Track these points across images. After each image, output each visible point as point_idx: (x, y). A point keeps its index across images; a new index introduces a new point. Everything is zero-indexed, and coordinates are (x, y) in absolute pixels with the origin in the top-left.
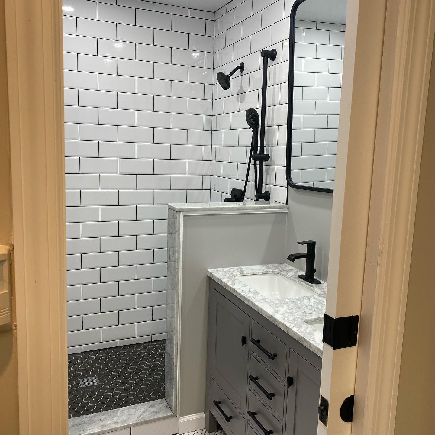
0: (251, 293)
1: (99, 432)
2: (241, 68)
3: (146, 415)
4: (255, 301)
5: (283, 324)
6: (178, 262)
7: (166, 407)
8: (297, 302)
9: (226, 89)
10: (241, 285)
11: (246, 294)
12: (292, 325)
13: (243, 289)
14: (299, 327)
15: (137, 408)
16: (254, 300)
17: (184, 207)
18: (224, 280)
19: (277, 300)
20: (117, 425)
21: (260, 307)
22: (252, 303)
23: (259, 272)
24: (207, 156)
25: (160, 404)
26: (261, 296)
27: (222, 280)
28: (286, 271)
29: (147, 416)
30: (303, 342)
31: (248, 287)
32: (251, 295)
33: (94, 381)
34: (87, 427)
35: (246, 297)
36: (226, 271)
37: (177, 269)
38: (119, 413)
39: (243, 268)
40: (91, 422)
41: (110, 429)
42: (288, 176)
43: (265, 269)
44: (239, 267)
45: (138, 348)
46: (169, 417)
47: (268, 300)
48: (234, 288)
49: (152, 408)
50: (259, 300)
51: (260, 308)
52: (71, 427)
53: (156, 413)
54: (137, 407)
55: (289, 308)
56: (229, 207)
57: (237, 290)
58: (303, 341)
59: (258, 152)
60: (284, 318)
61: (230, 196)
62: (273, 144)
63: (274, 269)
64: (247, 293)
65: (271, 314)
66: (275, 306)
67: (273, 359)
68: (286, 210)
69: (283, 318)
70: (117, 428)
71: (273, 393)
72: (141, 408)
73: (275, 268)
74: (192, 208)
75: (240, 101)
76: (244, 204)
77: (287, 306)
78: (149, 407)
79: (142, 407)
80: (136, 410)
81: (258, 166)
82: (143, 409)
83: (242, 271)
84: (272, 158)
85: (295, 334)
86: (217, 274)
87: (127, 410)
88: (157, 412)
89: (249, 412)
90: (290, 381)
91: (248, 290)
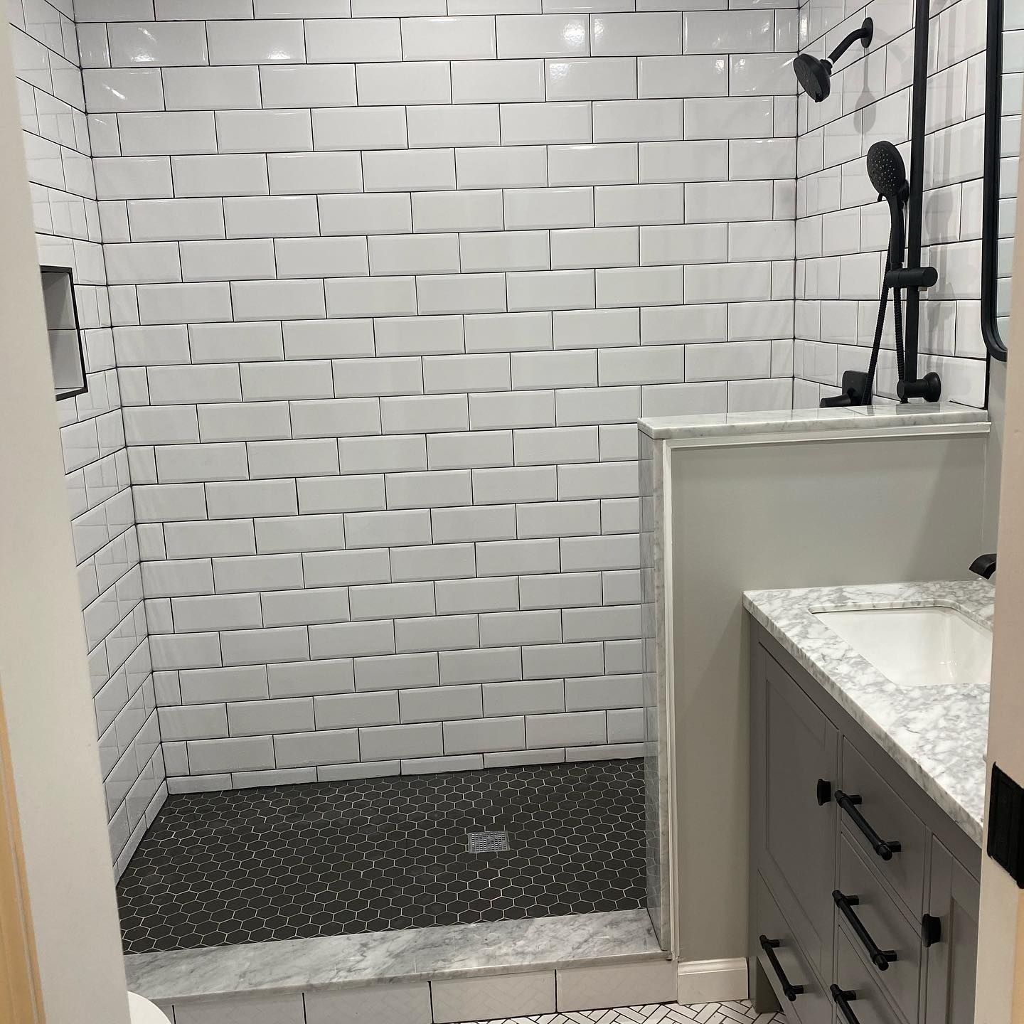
0: (848, 662)
1: (479, 970)
2: (865, 34)
3: (594, 946)
4: (850, 689)
5: (913, 762)
6: (659, 570)
7: (646, 932)
8: (979, 697)
9: (819, 98)
10: (825, 639)
11: (830, 667)
12: (940, 768)
13: (826, 651)
14: (960, 775)
15: (577, 924)
16: (850, 685)
17: (673, 427)
18: (781, 624)
19: (920, 688)
20: (521, 960)
21: (859, 705)
22: (841, 692)
23: (892, 604)
24: (782, 286)
25: (632, 921)
26: (875, 673)
27: (775, 623)
28: (977, 601)
29: (595, 949)
30: (964, 823)
31: (844, 646)
32: (844, 669)
33: (498, 842)
34: (453, 955)
35: (827, 673)
36: (795, 597)
37: (658, 587)
38: (531, 930)
39: (849, 590)
40: (465, 943)
41: (504, 968)
42: (988, 327)
43: (913, 594)
44: (836, 588)
45: (611, 770)
46: (651, 958)
47: (890, 688)
48: (800, 646)
49: (612, 928)
50: (863, 684)
51: (859, 708)
52: (419, 949)
53: (620, 942)
54: (576, 921)
55: (947, 715)
56: (804, 423)
57: (808, 654)
58: (964, 821)
59: (905, 265)
60: (921, 743)
61: (838, 392)
62: (946, 238)
63: (940, 596)
64: (835, 663)
65: (885, 729)
66: (906, 707)
67: (887, 857)
68: (982, 426)
69: (918, 743)
70: (521, 967)
71: (893, 952)
72: (586, 925)
73: (944, 594)
74: (694, 428)
75: (863, 128)
76: (871, 413)
77: (945, 708)
78: (606, 927)
79: (587, 923)
80: (572, 929)
81: (904, 305)
82: (590, 929)
83: (842, 599)
84: (943, 280)
85: (944, 795)
86: (767, 604)
87: (552, 926)
88: (622, 942)
89: (834, 988)
90: (933, 930)
91: (838, 655)
